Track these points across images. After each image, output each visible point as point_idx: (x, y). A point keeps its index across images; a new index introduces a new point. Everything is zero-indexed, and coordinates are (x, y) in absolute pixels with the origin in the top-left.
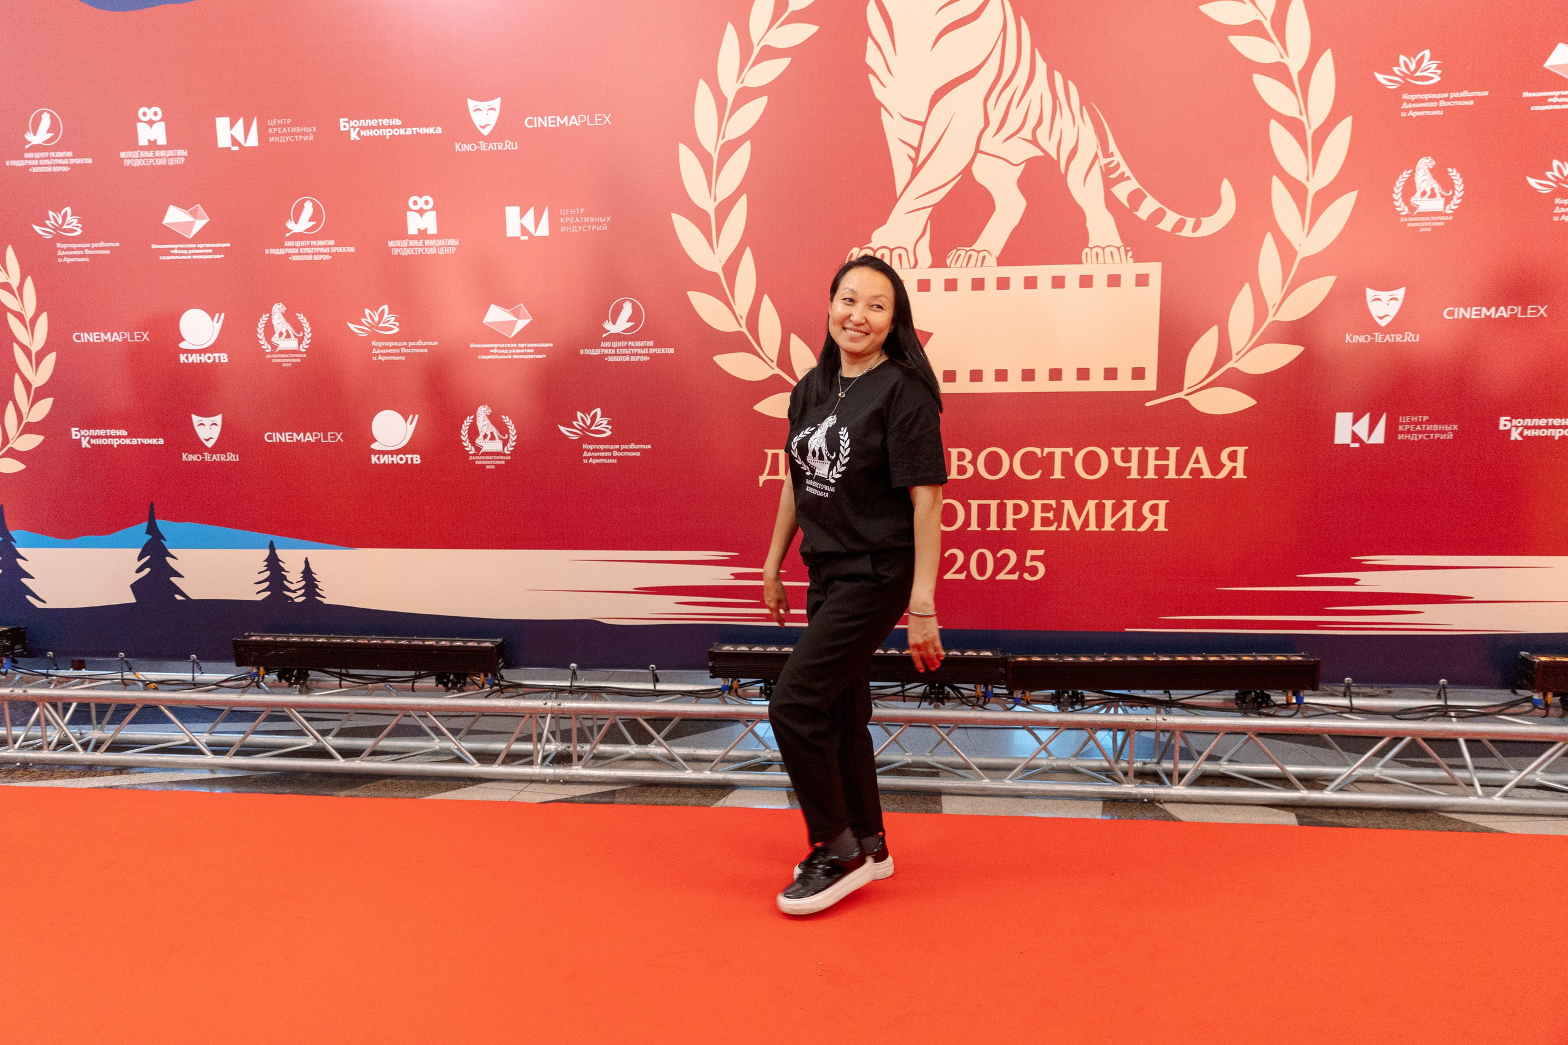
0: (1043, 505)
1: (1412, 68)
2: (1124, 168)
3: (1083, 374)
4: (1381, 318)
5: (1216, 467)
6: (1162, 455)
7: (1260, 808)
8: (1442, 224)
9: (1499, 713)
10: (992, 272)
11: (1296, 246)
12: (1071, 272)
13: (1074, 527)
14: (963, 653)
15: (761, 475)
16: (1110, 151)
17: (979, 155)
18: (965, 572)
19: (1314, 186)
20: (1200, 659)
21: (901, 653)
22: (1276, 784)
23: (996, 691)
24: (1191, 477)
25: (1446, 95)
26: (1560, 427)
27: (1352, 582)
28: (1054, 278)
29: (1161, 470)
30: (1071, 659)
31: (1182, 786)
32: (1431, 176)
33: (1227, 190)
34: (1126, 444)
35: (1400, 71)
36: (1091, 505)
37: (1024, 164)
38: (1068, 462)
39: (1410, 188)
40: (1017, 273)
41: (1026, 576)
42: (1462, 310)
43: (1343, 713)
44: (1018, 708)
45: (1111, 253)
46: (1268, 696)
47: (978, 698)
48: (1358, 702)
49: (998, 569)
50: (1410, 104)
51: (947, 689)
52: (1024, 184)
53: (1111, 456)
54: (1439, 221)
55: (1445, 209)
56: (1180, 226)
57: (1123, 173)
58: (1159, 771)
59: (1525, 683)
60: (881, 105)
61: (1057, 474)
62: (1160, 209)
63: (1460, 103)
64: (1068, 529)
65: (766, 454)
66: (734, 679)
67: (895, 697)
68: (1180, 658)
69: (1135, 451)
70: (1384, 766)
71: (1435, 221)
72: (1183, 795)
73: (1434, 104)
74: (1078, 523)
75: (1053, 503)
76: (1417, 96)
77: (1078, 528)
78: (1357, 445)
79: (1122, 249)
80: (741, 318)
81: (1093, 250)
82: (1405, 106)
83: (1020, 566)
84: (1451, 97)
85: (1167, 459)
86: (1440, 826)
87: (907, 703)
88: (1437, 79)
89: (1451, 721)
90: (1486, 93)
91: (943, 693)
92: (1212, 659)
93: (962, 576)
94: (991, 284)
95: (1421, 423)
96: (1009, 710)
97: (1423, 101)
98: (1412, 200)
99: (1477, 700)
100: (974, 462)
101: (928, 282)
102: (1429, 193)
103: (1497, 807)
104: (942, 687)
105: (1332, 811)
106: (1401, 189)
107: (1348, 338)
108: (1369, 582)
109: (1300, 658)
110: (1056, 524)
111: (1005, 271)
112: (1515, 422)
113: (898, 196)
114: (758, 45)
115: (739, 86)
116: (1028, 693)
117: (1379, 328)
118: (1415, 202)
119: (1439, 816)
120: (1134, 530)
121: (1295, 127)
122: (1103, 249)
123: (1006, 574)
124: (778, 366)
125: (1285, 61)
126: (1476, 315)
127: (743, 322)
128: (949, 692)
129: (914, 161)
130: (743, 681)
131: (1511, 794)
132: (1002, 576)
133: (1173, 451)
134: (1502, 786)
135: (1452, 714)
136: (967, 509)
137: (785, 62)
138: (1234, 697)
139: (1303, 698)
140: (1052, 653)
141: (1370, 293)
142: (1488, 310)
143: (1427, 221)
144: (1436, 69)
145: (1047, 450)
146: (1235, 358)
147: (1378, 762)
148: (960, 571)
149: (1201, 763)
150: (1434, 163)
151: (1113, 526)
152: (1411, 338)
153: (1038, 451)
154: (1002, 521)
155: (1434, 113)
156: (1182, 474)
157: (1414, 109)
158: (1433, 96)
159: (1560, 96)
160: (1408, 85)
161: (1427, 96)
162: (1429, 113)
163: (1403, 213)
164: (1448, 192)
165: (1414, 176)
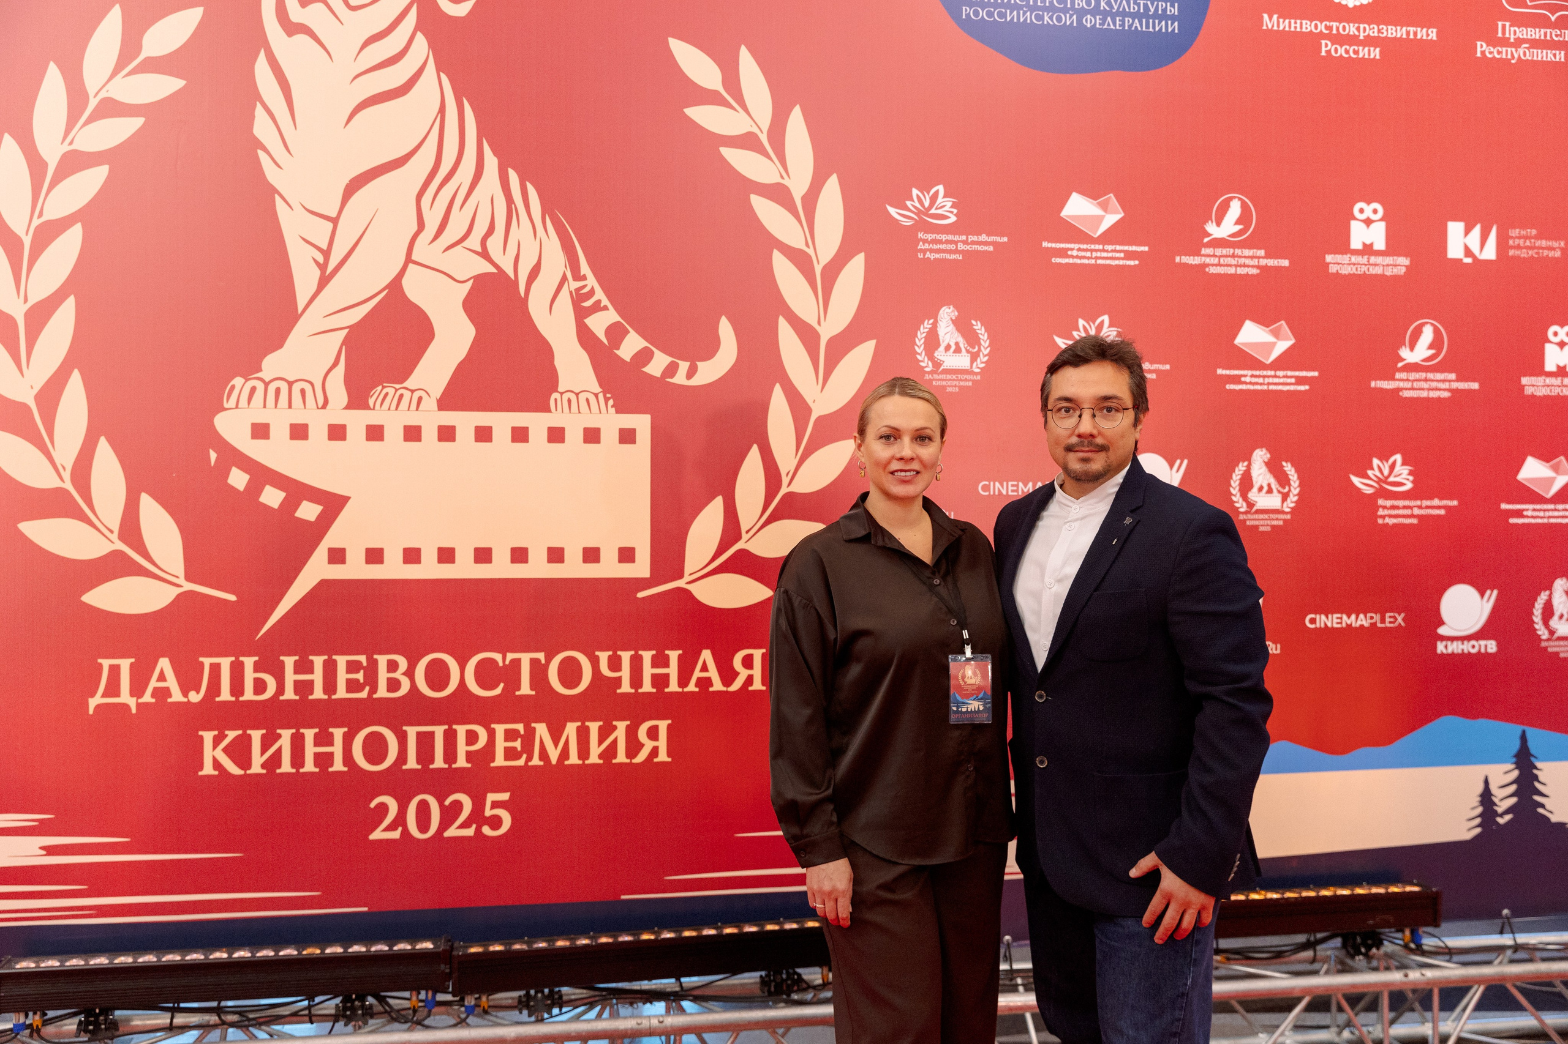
0: (506, 731)
1: (927, 204)
2: (600, 295)
3: (556, 555)
5: (728, 675)
6: (661, 661)
8: (970, 384)
10: (431, 419)
11: (810, 402)
12: (537, 423)
13: (550, 762)
14: (391, 946)
15: (93, 696)
16: (582, 273)
17: (411, 265)
18: (400, 829)
19: (828, 330)
20: (712, 932)
21: (300, 953)
23: (441, 997)
24: (697, 690)
25: (964, 238)
28: (514, 429)
29: (660, 681)
30: (542, 945)
32: (954, 328)
33: (726, 330)
34: (615, 647)
35: (913, 205)
36: (571, 729)
37: (472, 281)
38: (539, 672)
39: (932, 341)
40: (465, 421)
41: (486, 830)
42: (997, 484)
44: (471, 1020)
45: (588, 400)
46: (799, 975)
47: (415, 1011)
49: (445, 823)
50: (927, 245)
51: (370, 1000)
52: (470, 305)
53: (595, 662)
54: (966, 380)
55: (971, 367)
56: (671, 369)
57: (599, 301)
60: (274, 191)
61: (525, 689)
62: (646, 348)
63: (979, 248)
64: (542, 763)
65: (101, 665)
66: (35, 1013)
67: (295, 1019)
68: (687, 934)
69: (626, 656)
71: (961, 380)
73: (952, 247)
74: (554, 755)
75: (520, 727)
76: (933, 236)
77: (554, 761)
79: (601, 396)
80: (64, 468)
81: (564, 395)
82: (921, 246)
83: (477, 817)
84: (970, 240)
85: (667, 665)
87: (315, 1025)
88: (953, 219)
90: (1005, 239)
91: (363, 1007)
92: (728, 931)
93: (396, 835)
94: (430, 434)
96: (461, 1023)
97: (940, 242)
98: (936, 355)
100: (410, 673)
101: (343, 428)
102: (953, 347)
104: (362, 998)
106: (923, 340)
110: (525, 756)
111: (449, 418)
113: (300, 310)
114: (95, 97)
115: (66, 148)
116: (484, 999)
118: (939, 357)
120: (628, 761)
121: (801, 260)
122: (577, 394)
123: (461, 827)
124: (122, 537)
125: (786, 182)
126: (1013, 491)
127: (67, 475)
128: (371, 1006)
129: (322, 267)
130: (51, 1014)
132: (452, 832)
133: (674, 655)
135: (1019, 981)
136: (402, 739)
137: (138, 122)
138: (758, 980)
140: (519, 938)
142: (1025, 487)
143: (954, 380)
144: (951, 207)
145: (510, 656)
146: (745, 537)
148: (391, 828)
150: (956, 314)
151: (600, 756)
153: (498, 657)
154: (450, 754)
155: (953, 257)
156: (686, 685)
157: (932, 251)
158: (950, 237)
159: (1079, 250)
160: (922, 225)
161: (944, 237)
162: (948, 256)
163: (927, 369)
164: (974, 348)
165: (937, 327)
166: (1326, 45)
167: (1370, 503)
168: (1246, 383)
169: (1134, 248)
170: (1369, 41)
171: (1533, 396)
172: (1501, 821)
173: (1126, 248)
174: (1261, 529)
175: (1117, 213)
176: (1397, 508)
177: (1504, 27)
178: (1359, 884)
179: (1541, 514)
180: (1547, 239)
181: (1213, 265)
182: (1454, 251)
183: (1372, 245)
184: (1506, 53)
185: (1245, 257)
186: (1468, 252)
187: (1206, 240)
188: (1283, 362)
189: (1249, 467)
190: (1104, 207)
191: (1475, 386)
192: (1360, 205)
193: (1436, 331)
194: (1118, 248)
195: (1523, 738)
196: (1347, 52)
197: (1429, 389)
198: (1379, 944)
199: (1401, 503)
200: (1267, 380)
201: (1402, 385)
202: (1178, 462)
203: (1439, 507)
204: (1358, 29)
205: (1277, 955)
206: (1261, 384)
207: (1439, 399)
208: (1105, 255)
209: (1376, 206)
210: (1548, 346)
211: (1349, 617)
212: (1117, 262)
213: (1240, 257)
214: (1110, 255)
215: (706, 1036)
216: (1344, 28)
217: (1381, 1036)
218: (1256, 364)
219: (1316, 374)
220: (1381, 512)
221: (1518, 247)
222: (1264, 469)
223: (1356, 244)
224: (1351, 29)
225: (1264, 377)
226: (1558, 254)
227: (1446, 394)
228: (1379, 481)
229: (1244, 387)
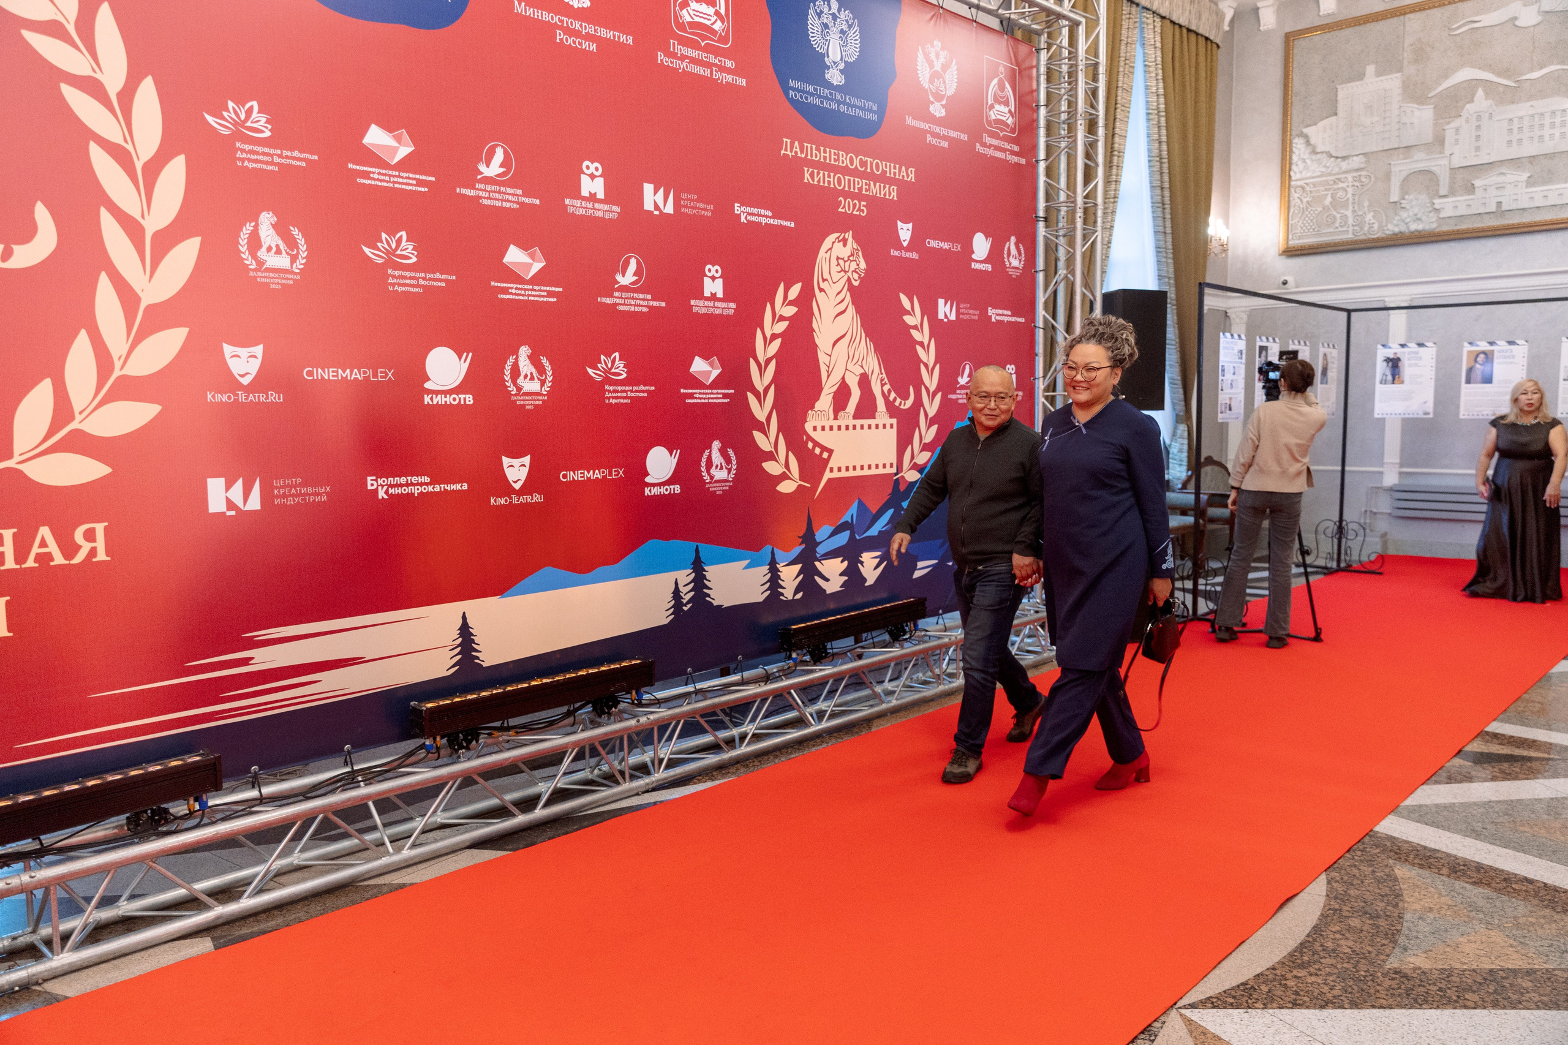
1: (243, 117)
4: (242, 376)
5: (70, 549)
7: (170, 943)
8: (292, 282)
9: (400, 766)
11: (138, 291)
19: (152, 225)
20: (76, 787)
22: (187, 909)
24: (36, 565)
25: (279, 152)
26: (418, 484)
27: (246, 661)
31: (68, 952)
32: (274, 232)
33: (42, 215)
35: (229, 116)
39: (255, 242)
42: (320, 370)
43: (253, 807)
46: (166, 811)
48: (267, 790)
50: (245, 154)
54: (287, 279)
55: (291, 268)
58: (35, 942)
59: (418, 731)
63: (294, 163)
68: (47, 793)
70: (302, 851)
71: (283, 278)
72: (70, 964)
73: (268, 159)
76: (251, 147)
78: (233, 513)
82: (239, 155)
84: (284, 155)
86: (357, 897)
88: (268, 133)
89: (359, 787)
90: (316, 157)
92: (91, 783)
95: (295, 487)
97: (257, 153)
98: (259, 254)
99: (381, 757)
102: (274, 249)
103: (406, 860)
105: (251, 919)
106: (246, 241)
107: (209, 396)
108: (264, 659)
109: (198, 758)
112: (380, 481)
117: (241, 387)
118: (262, 257)
119: (357, 887)
121: (120, 155)
125: (99, 76)
126: (333, 376)
131: (418, 842)
133: (8, 534)
134: (410, 837)
135: (360, 778)
138: (125, 822)
139: (207, 802)
141: (228, 349)
142: (344, 373)
143: (276, 278)
144: (266, 123)
146: (78, 418)
147: (296, 848)
149: (91, 913)
150: (276, 219)
152: (275, 398)
155: (270, 168)
156: (25, 562)
157: (249, 160)
158: (266, 150)
159: (379, 174)
160: (240, 133)
161: (260, 149)
162: (264, 167)
163: (251, 267)
164: (293, 251)
165: (258, 229)
166: (560, 35)
167: (598, 388)
168: (512, 294)
169: (424, 177)
170: (589, 37)
171: (697, 313)
172: (685, 608)
173: (417, 176)
174: (528, 407)
175: (410, 146)
176: (617, 391)
177: (674, 43)
178: (602, 665)
179: (704, 396)
180: (704, 203)
181: (485, 198)
182: (648, 206)
183: (595, 194)
184: (675, 63)
185: (508, 194)
186: (657, 207)
187: (479, 177)
188: (537, 279)
189: (517, 359)
190: (398, 139)
191: (663, 304)
192: (586, 163)
193: (638, 263)
194: (411, 176)
195: (697, 551)
196: (574, 42)
197: (635, 305)
198: (616, 703)
199: (620, 388)
200: (527, 293)
201: (618, 301)
202: (465, 354)
203: (643, 391)
204: (581, 26)
205: (550, 725)
206: (523, 295)
207: (641, 312)
208: (401, 180)
209: (597, 164)
210: (705, 279)
211: (589, 472)
212: (410, 188)
213: (505, 193)
214: (405, 181)
215: (71, 884)
216: (571, 22)
217: (619, 768)
218: (519, 279)
219: (561, 290)
220: (607, 395)
221: (686, 207)
222: (528, 362)
223: (585, 193)
224: (576, 25)
225: (525, 290)
226: (710, 214)
227: (645, 310)
228: (605, 372)
229: (511, 297)
